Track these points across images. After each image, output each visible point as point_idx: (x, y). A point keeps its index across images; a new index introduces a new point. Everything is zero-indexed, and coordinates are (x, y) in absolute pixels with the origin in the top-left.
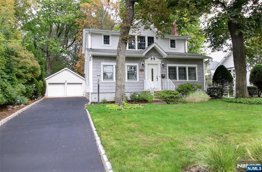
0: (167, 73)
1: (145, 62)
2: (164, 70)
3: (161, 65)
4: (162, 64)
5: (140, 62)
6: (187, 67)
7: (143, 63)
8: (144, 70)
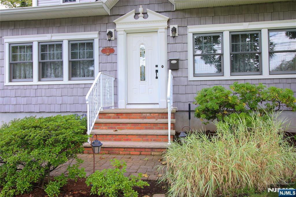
0: (187, 56)
1: (117, 27)
2: (179, 47)
3: (168, 33)
4: (171, 27)
5: (103, 28)
6: (263, 31)
7: (112, 30)
8: (115, 48)
